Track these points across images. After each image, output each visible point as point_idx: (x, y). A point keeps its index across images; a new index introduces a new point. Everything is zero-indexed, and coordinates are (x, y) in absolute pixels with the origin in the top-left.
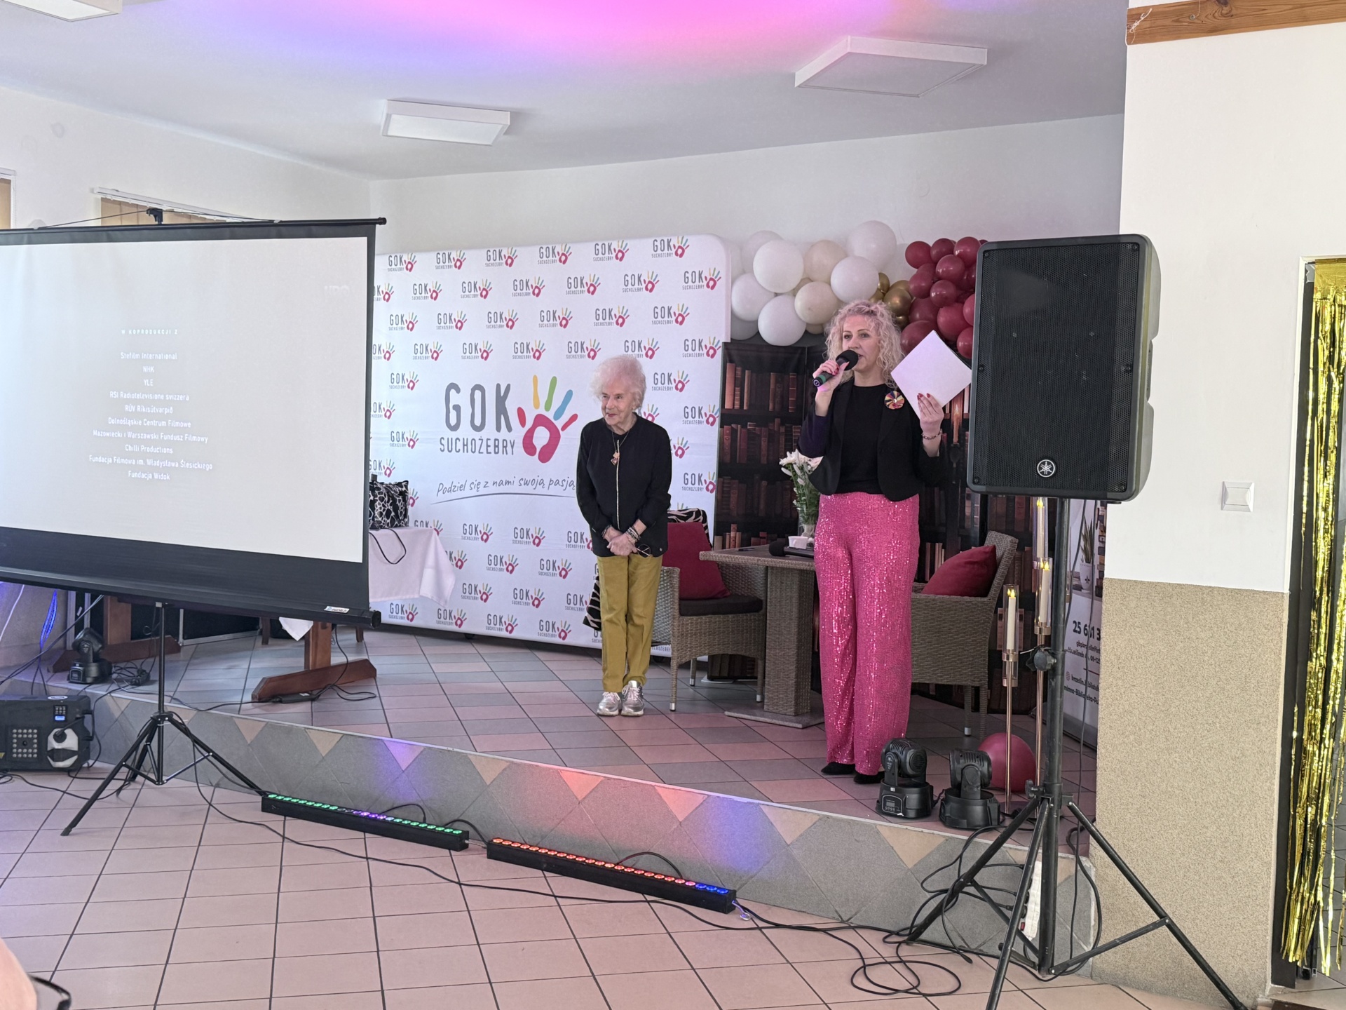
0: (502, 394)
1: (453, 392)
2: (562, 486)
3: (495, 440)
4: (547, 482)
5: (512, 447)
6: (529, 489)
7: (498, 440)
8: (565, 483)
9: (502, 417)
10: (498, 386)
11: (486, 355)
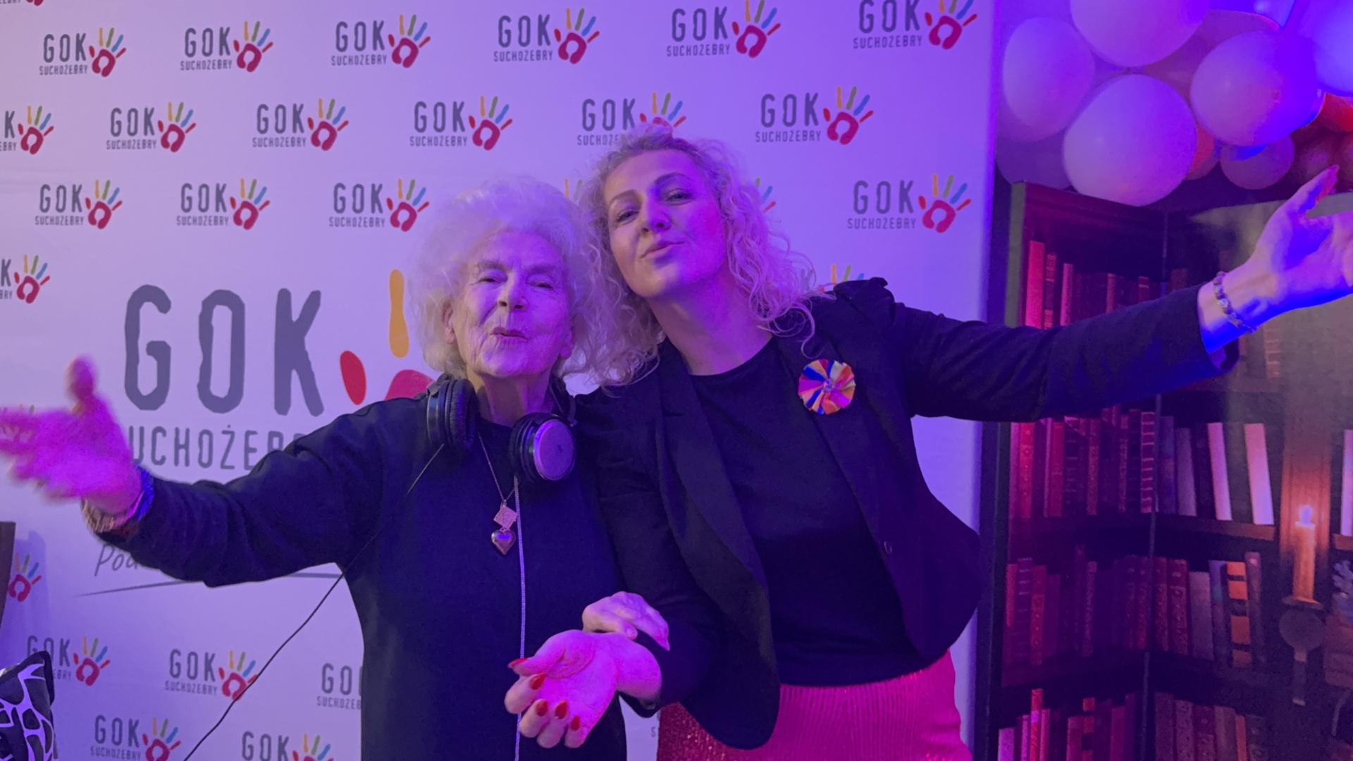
0: (295, 316)
1: (148, 308)
9: (295, 375)
10: (284, 297)
11: (247, 215)
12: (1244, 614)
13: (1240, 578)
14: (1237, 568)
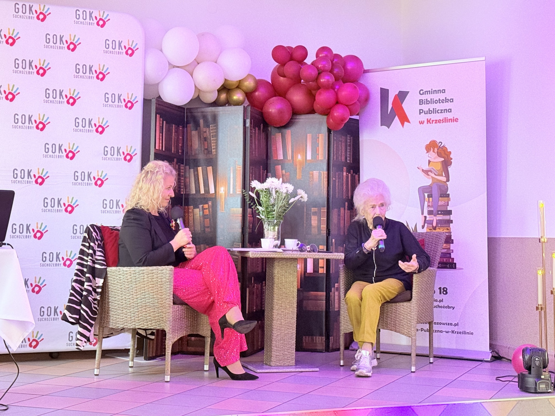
12: (207, 218)
13: (206, 209)
14: (206, 206)
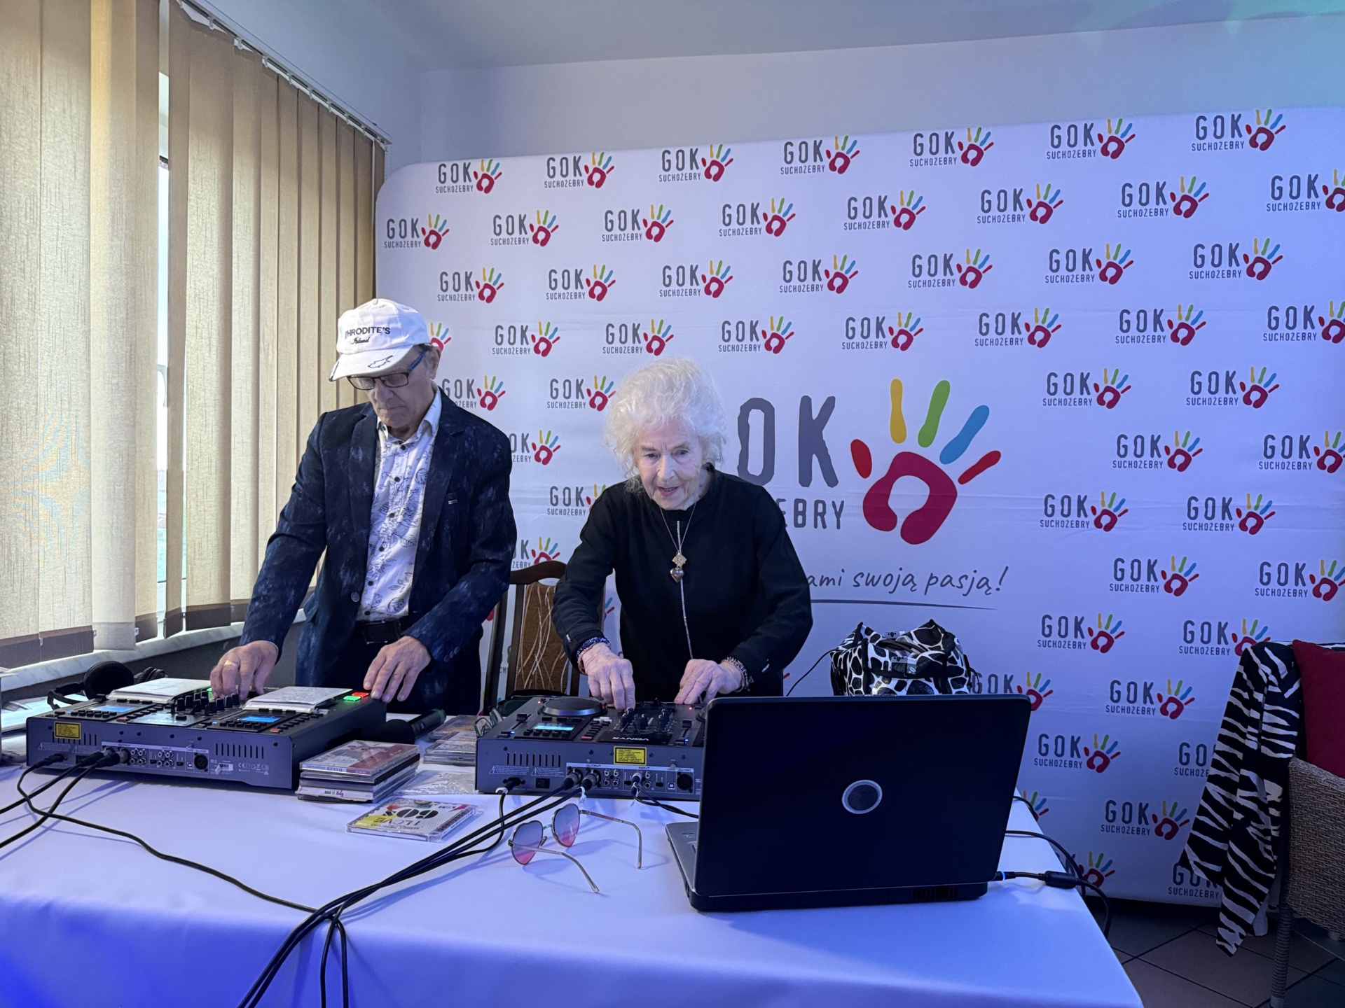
0: (815, 416)
2: (962, 587)
3: (797, 501)
4: (921, 581)
5: (838, 514)
6: (880, 592)
7: (804, 502)
8: (966, 583)
9: (815, 458)
10: (806, 401)
11: (776, 343)
